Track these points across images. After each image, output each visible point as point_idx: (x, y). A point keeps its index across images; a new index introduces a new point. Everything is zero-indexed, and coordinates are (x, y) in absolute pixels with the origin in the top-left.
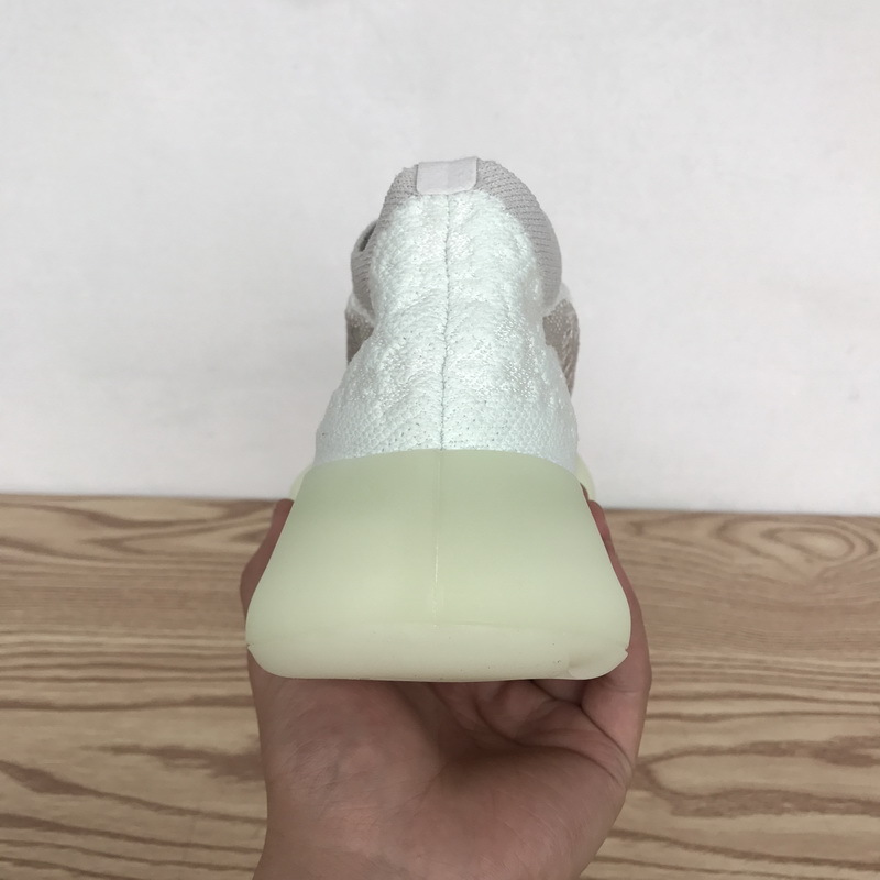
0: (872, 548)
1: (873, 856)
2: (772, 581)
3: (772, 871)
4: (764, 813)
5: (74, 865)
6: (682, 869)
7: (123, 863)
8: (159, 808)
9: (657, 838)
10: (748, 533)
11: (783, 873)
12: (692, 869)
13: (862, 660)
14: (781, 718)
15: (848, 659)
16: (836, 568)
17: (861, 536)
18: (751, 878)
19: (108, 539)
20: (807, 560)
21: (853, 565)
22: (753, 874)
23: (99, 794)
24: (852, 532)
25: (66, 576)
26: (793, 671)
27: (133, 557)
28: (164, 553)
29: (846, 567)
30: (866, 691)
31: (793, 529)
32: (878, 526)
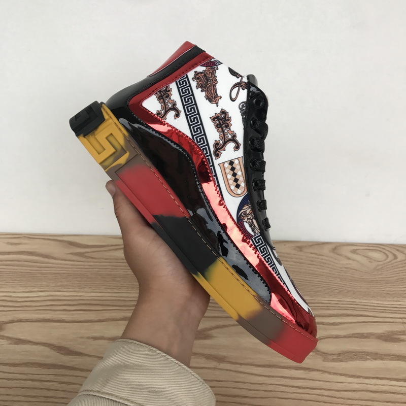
0: (395, 257)
1: (403, 376)
2: (356, 270)
3: (365, 382)
4: (359, 360)
6: (329, 382)
9: (318, 370)
10: (345, 251)
11: (368, 383)
12: (333, 382)
13: (394, 301)
14: (363, 324)
15: (389, 301)
16: (381, 265)
17: (391, 252)
18: (356, 385)
19: (78, 253)
20: (369, 262)
21: (389, 264)
22: (357, 383)
23: (90, 356)
24: (387, 250)
25: (62, 268)
26: (367, 305)
27: (90, 260)
28: (103, 258)
29: (386, 264)
30: (396, 313)
31: (363, 249)
32: (398, 248)
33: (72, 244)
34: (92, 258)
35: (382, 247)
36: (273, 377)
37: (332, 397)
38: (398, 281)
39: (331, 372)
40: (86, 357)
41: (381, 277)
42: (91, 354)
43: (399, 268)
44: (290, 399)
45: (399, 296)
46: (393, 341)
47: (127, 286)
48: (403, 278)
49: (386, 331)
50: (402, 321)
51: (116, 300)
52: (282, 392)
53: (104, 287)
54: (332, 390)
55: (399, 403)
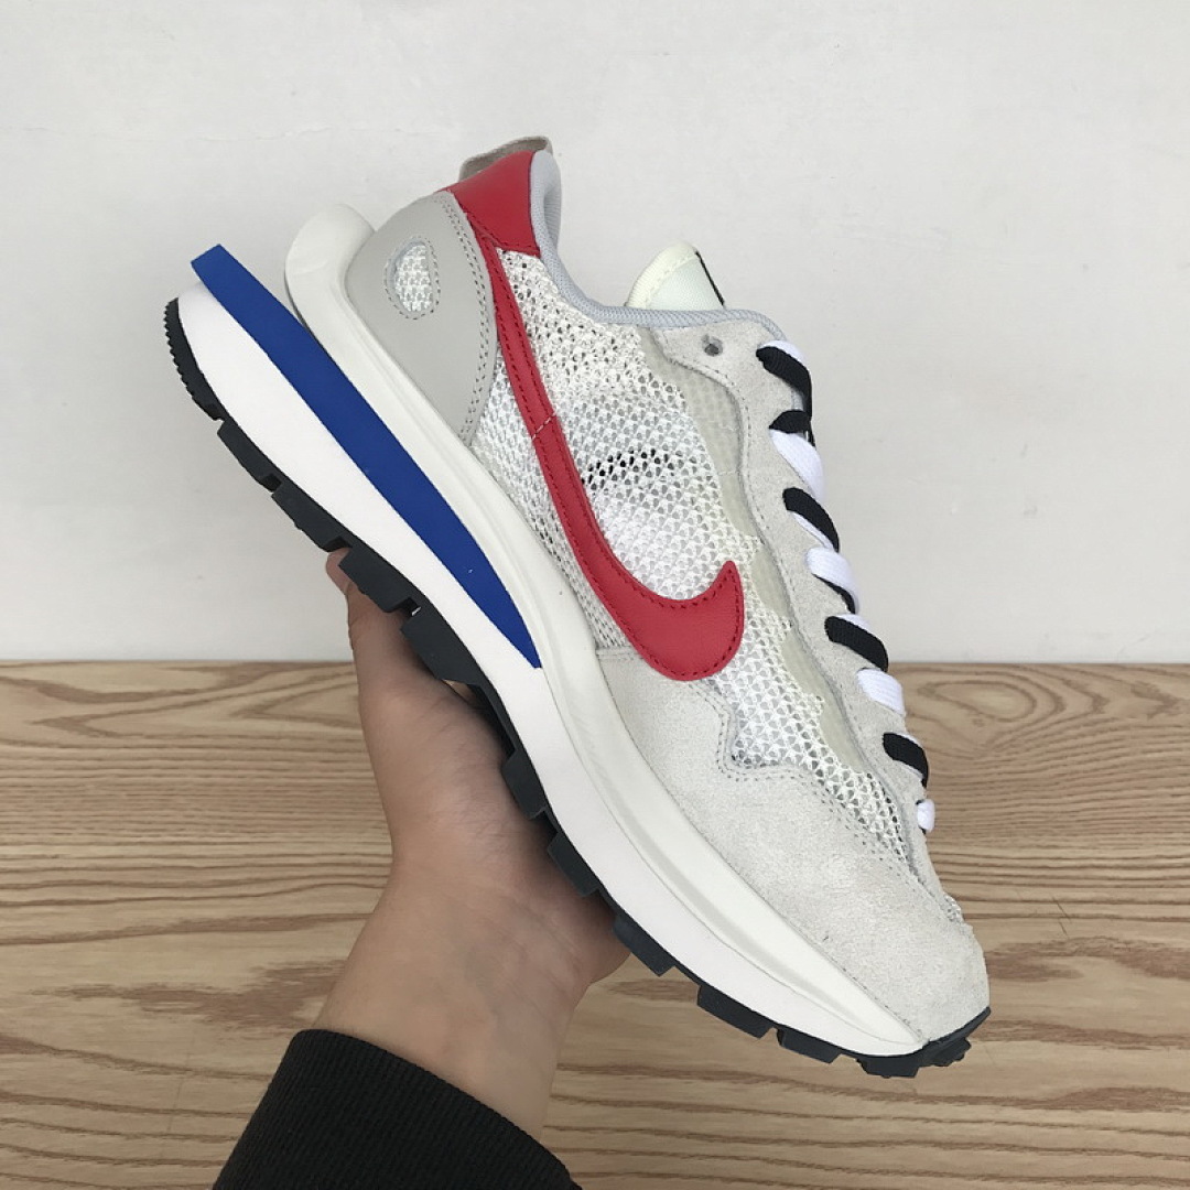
0: (1059, 704)
3: (913, 1114)
5: (22, 1144)
6: (806, 1116)
7: (88, 1137)
8: (135, 1065)
9: (775, 1080)
11: (932, 1116)
12: (818, 1116)
13: (1039, 846)
15: (1023, 847)
16: (1010, 732)
17: (1046, 690)
18: (893, 1123)
19: (65, 718)
20: (975, 722)
21: (1034, 727)
22: (895, 1118)
23: (57, 1052)
24: (1032, 683)
25: (10, 768)
26: (953, 863)
27: (101, 740)
28: (141, 735)
29: (1025, 730)
30: (1044, 885)
31: (958, 683)
32: (1068, 676)
33: (50, 690)
34: (108, 734)
35: (1018, 673)
36: (630, 1104)
37: (810, 1166)
38: (1057, 784)
39: (818, 1083)
40: (45, 1055)
41: (1008, 769)
42: (61, 1048)
43: (1065, 740)
44: (677, 1176)
45: (1056, 830)
46: (1022, 977)
47: (206, 820)
48: (1077, 772)
49: (1003, 945)
50: (1060, 911)
51: (164, 867)
52: (653, 1154)
53: (134, 826)
54: (814, 1143)
55: (1021, 1179)
